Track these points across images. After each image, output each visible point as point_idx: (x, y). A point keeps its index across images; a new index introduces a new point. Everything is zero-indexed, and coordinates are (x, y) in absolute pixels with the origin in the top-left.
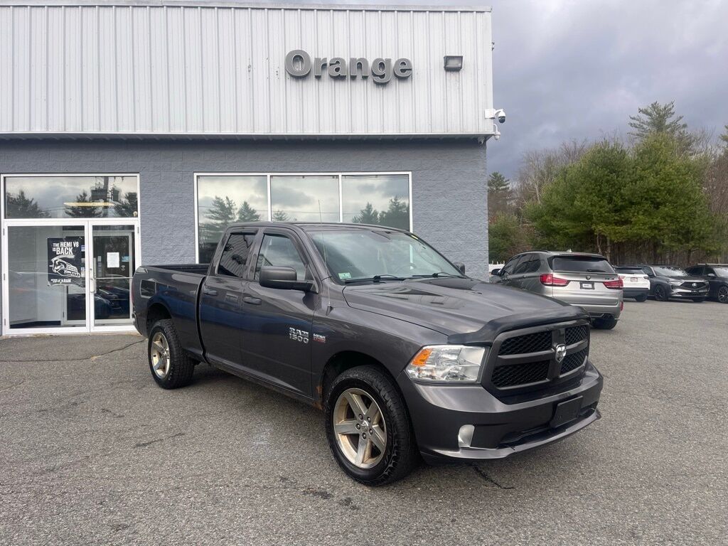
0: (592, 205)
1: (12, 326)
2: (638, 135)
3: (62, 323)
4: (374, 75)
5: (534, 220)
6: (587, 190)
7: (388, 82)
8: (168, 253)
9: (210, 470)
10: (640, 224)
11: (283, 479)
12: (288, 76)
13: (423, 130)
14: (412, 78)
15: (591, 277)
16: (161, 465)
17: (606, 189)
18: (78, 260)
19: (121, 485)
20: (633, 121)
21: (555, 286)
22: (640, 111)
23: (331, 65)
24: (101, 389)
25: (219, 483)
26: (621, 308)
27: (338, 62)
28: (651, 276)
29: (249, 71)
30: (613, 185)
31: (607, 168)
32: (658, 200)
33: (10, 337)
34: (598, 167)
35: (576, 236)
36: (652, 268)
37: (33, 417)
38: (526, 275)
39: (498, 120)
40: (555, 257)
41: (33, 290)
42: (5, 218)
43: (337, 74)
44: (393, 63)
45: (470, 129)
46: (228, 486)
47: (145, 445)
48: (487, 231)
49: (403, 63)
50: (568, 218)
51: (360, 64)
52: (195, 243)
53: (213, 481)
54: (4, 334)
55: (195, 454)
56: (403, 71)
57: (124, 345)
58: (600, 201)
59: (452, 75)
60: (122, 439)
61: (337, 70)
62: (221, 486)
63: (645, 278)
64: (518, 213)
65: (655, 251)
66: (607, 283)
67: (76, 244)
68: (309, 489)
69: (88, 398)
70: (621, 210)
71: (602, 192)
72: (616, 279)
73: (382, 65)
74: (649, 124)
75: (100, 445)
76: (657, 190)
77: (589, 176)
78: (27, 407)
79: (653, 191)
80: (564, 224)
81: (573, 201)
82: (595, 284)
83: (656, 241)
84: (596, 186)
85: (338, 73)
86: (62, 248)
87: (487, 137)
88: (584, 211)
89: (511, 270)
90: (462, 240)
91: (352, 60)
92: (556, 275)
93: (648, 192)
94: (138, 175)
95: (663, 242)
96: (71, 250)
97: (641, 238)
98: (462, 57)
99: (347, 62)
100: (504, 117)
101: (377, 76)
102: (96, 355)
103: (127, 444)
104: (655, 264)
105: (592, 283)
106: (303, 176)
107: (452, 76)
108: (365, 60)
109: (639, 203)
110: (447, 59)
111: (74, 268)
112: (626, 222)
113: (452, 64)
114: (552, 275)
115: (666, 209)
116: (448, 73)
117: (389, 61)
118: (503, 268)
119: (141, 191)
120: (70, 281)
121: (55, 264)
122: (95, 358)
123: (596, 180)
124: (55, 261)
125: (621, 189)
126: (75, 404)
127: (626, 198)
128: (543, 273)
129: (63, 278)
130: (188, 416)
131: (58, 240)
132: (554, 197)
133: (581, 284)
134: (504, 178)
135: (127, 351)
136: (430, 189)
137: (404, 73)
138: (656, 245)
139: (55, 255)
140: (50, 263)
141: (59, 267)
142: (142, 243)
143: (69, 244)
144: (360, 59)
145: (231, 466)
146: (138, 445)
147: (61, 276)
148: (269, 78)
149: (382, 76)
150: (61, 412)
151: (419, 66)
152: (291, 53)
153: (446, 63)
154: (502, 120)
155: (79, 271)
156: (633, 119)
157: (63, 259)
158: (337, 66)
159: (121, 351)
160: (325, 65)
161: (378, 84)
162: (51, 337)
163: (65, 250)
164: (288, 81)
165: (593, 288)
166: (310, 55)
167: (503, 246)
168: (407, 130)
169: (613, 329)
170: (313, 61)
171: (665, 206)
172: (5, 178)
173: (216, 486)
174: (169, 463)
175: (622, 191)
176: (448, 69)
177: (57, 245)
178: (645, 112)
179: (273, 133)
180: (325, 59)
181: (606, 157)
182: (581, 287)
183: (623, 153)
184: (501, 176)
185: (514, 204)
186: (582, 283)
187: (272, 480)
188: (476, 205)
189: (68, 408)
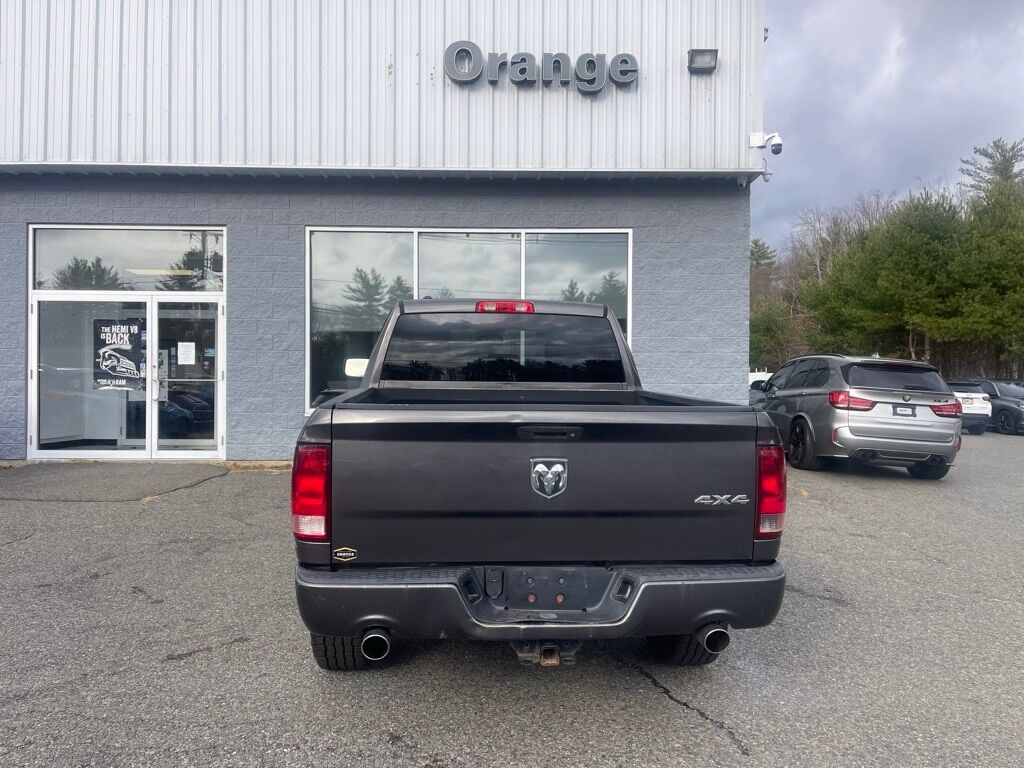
0: (903, 287)
1: (42, 446)
2: (972, 186)
3: (119, 443)
4: (580, 79)
5: (814, 307)
6: (896, 264)
7: (600, 91)
8: (265, 345)
9: (275, 713)
10: (977, 316)
11: (395, 739)
12: (448, 81)
13: (653, 164)
14: (637, 86)
15: (912, 397)
16: (196, 699)
17: (925, 263)
18: (137, 353)
19: (123, 733)
20: (965, 167)
21: (852, 409)
22: (977, 151)
23: (513, 63)
24: (142, 553)
25: (283, 741)
26: (958, 447)
27: (524, 60)
28: (993, 397)
29: (390, 74)
30: (936, 258)
31: (927, 232)
32: (1004, 282)
33: (37, 462)
34: (914, 232)
35: (876, 333)
36: (994, 384)
37: (26, 597)
38: (806, 391)
39: (769, 149)
40: (853, 364)
41: (79, 394)
42: (34, 288)
43: (521, 78)
44: (609, 60)
45: (726, 164)
46: (298, 748)
47: (180, 657)
48: (748, 323)
49: (625, 62)
50: (866, 305)
51: (557, 62)
52: (304, 330)
53: (276, 737)
54: (29, 458)
55: (256, 678)
56: (624, 73)
57: (195, 480)
58: (915, 281)
59: (700, 79)
60: (149, 643)
61: (523, 71)
62: (287, 746)
63: (984, 399)
64: (788, 297)
65: (998, 357)
66: (938, 407)
67: (135, 329)
68: (435, 761)
69: (119, 566)
70: (947, 295)
71: (919, 268)
72: (951, 402)
73: (591, 64)
74: (988, 171)
75: (110, 653)
76: (1001, 267)
77: (902, 245)
78: (24, 578)
79: (996, 268)
80: (860, 313)
81: (875, 281)
82: (918, 408)
83: (999, 343)
84: (910, 258)
85: (524, 75)
86: (115, 335)
87: (751, 176)
88: (891, 296)
89: (782, 381)
90: (709, 335)
91: (546, 56)
92: (854, 393)
93: (988, 268)
94: (224, 229)
95: (1011, 346)
96: (126, 338)
97: (976, 338)
98: (716, 51)
99: (538, 61)
100: (780, 145)
101: (584, 81)
102: (152, 495)
103: (153, 653)
104: (998, 379)
105: (913, 407)
106: (468, 234)
107: (700, 83)
108: (565, 57)
109: (975, 286)
110: (694, 54)
111: (131, 365)
112: (955, 313)
113: (702, 62)
114: (848, 392)
115: (1017, 296)
116: (694, 78)
117: (602, 57)
118: (770, 379)
119: (229, 252)
120: (124, 382)
121: (104, 357)
122: (149, 499)
123: (910, 251)
124: (104, 353)
125: (947, 264)
126: (96, 576)
127: (957, 277)
128: (832, 390)
129: (116, 378)
130: (261, 607)
131: (110, 323)
132: (846, 274)
133: (895, 408)
134: (768, 248)
135: (198, 490)
136: (660, 255)
137: (625, 75)
138: (1000, 350)
139: (103, 344)
140: (97, 355)
141: (109, 362)
142: (227, 330)
143: (124, 329)
144: (558, 55)
145: (310, 707)
146: (170, 657)
147: (111, 375)
148: (419, 84)
149: (591, 82)
150: (70, 590)
151: (649, 66)
152: (453, 46)
153: (691, 61)
154: (777, 150)
155: (138, 369)
156: (966, 162)
157: (115, 350)
158: (523, 65)
159: (188, 490)
160: (504, 64)
161: (585, 94)
162: (96, 463)
163: (118, 337)
164: (448, 89)
165: (914, 415)
166: (482, 48)
167: (765, 347)
168: (629, 164)
169: (943, 479)
170: (486, 56)
171: (1015, 292)
172: (35, 230)
173: (279, 745)
174: (210, 696)
175: (949, 267)
176: (694, 71)
177: (107, 329)
178: (985, 153)
179: (424, 167)
180: (505, 55)
181: (925, 216)
182: (895, 413)
183: (953, 210)
184: (763, 245)
185: (781, 286)
186: (895, 406)
187: (374, 739)
188: (732, 282)
189: (82, 582)
